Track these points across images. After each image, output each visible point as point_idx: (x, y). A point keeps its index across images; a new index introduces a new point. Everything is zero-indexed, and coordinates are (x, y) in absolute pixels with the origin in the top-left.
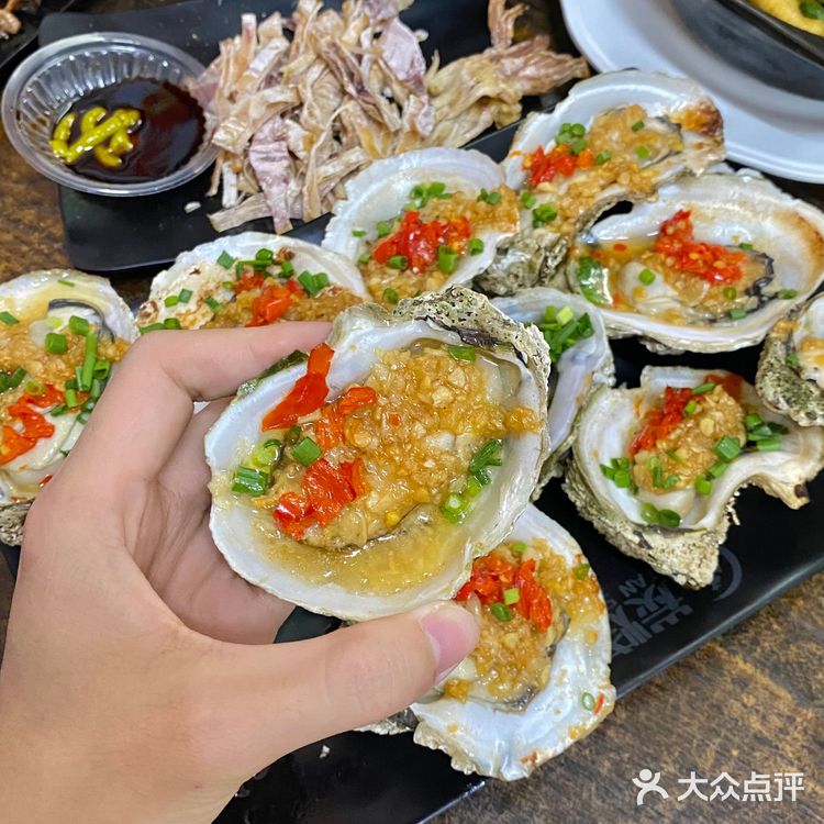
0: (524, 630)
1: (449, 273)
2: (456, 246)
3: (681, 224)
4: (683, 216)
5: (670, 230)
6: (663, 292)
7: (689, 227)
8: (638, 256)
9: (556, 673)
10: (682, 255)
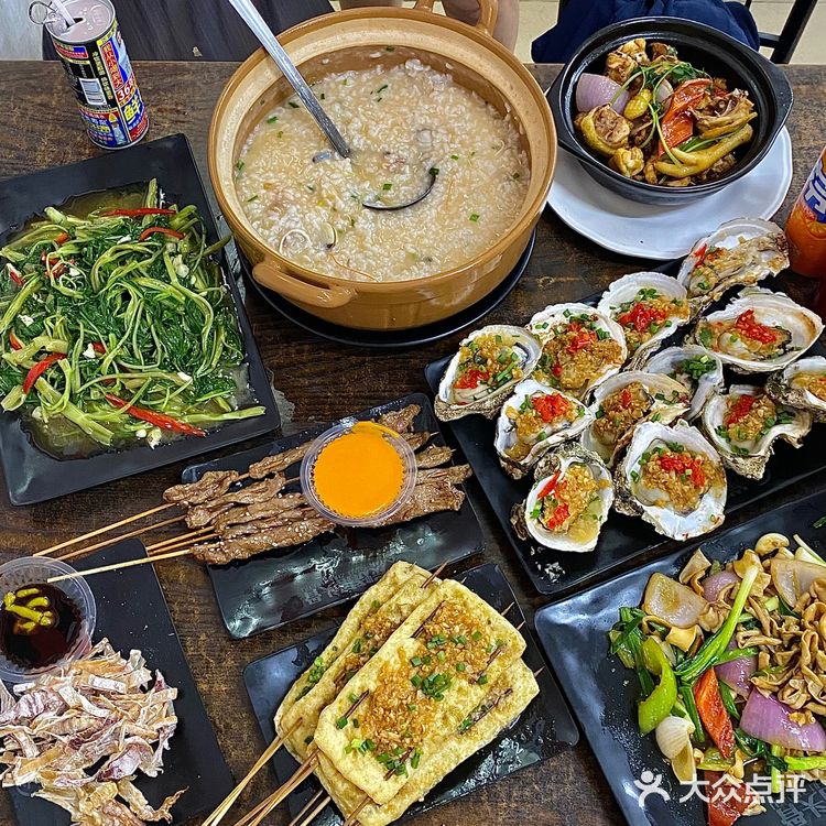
0: (692, 486)
1: (653, 334)
2: (659, 322)
3: (749, 316)
4: (750, 312)
5: (744, 319)
6: (740, 345)
7: (753, 318)
8: (728, 330)
9: (701, 505)
10: (749, 330)
